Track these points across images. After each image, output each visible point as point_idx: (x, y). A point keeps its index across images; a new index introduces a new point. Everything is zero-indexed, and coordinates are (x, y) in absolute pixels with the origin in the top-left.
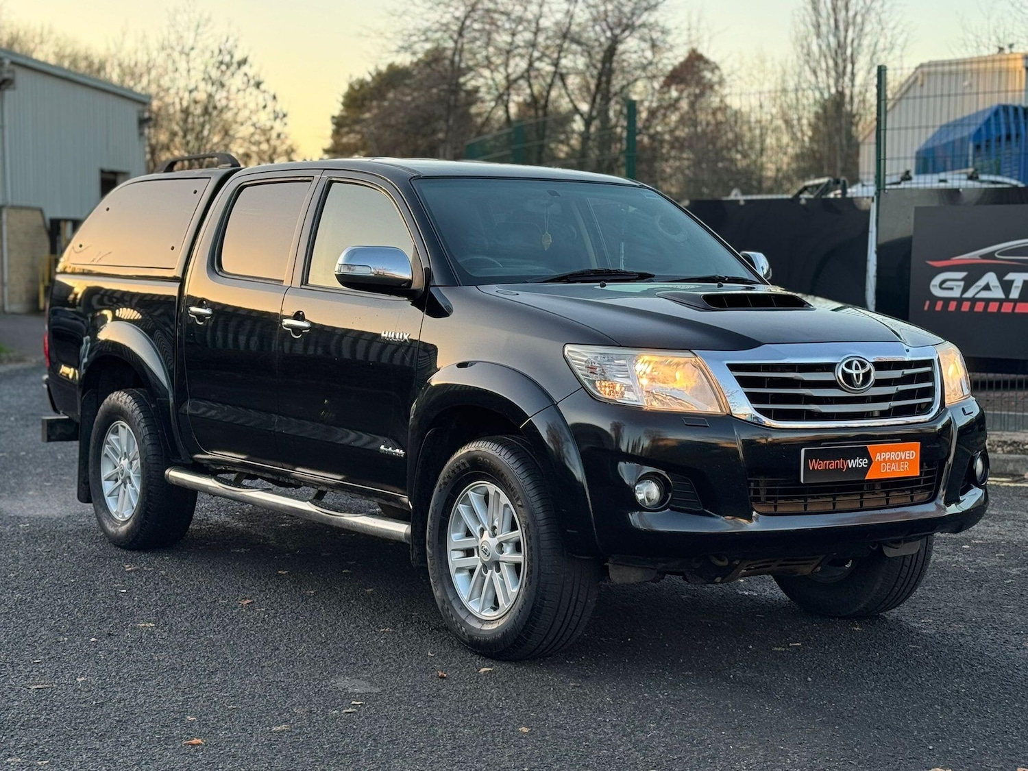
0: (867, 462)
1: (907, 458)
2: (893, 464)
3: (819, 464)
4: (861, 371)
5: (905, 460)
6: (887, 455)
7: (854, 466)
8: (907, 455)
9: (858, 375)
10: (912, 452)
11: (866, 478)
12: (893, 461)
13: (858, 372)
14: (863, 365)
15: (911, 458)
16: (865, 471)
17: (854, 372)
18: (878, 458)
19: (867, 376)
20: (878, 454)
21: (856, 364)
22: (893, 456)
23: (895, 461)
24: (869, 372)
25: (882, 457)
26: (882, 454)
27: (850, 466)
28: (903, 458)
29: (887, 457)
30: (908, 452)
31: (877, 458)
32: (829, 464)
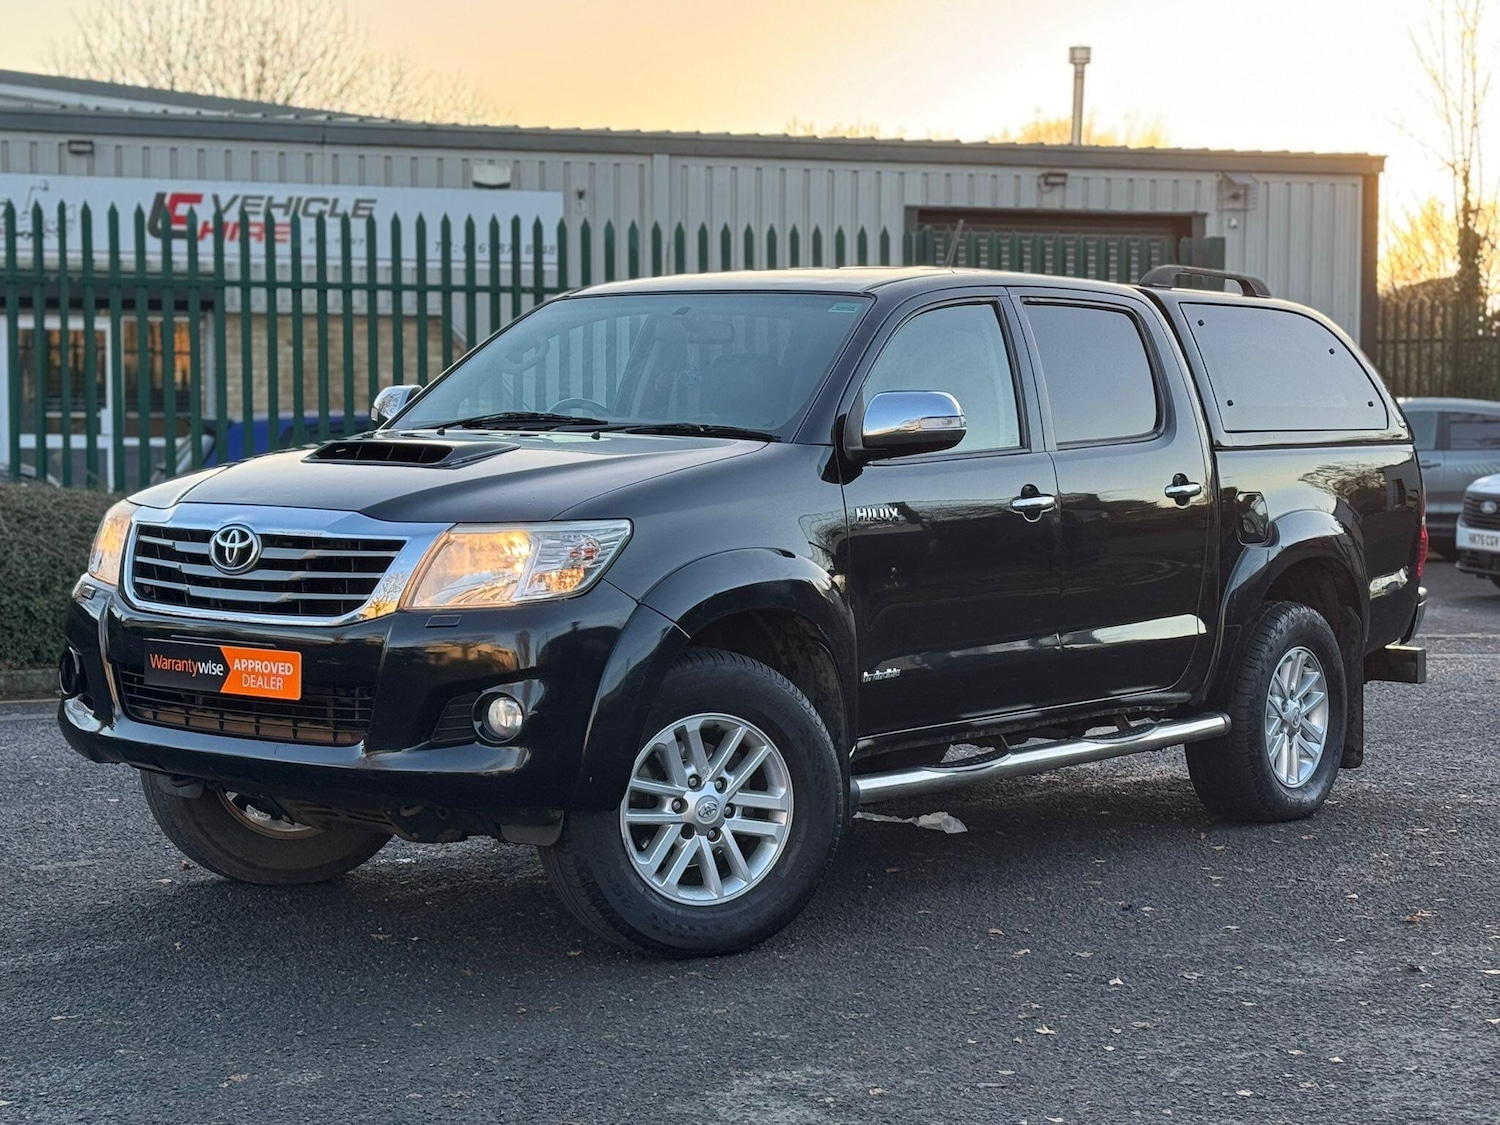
0: (222, 669)
1: (280, 672)
2: (260, 678)
3: (163, 661)
4: (237, 545)
5: (277, 675)
6: (252, 664)
7: (206, 672)
8: (280, 668)
9: (231, 550)
10: (287, 665)
11: (222, 691)
12: (258, 674)
13: (232, 545)
14: (244, 537)
15: (287, 673)
16: (220, 680)
17: (227, 545)
18: (237, 665)
19: (245, 553)
20: (237, 661)
21: (234, 535)
22: (258, 666)
23: (263, 674)
24: (251, 546)
25: (243, 666)
26: (243, 661)
27: (201, 671)
28: (275, 671)
29: (250, 666)
30: (281, 664)
31: (236, 667)
32: (176, 663)
